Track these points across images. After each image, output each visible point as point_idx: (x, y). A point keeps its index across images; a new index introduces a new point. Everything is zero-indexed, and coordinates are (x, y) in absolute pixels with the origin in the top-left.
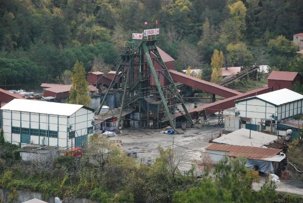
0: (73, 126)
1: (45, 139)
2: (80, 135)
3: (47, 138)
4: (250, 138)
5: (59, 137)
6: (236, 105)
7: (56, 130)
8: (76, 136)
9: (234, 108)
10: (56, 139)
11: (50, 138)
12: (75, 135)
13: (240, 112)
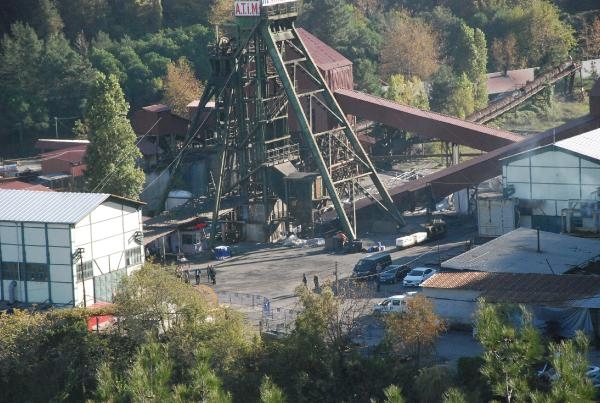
0: (87, 248)
1: (15, 285)
2: (106, 270)
3: (21, 284)
4: (539, 251)
5: (53, 278)
6: (504, 167)
7: (44, 261)
8: (96, 273)
9: (500, 177)
10: (46, 284)
11: (29, 283)
12: (92, 272)
13: (517, 186)
